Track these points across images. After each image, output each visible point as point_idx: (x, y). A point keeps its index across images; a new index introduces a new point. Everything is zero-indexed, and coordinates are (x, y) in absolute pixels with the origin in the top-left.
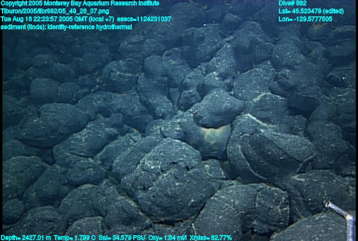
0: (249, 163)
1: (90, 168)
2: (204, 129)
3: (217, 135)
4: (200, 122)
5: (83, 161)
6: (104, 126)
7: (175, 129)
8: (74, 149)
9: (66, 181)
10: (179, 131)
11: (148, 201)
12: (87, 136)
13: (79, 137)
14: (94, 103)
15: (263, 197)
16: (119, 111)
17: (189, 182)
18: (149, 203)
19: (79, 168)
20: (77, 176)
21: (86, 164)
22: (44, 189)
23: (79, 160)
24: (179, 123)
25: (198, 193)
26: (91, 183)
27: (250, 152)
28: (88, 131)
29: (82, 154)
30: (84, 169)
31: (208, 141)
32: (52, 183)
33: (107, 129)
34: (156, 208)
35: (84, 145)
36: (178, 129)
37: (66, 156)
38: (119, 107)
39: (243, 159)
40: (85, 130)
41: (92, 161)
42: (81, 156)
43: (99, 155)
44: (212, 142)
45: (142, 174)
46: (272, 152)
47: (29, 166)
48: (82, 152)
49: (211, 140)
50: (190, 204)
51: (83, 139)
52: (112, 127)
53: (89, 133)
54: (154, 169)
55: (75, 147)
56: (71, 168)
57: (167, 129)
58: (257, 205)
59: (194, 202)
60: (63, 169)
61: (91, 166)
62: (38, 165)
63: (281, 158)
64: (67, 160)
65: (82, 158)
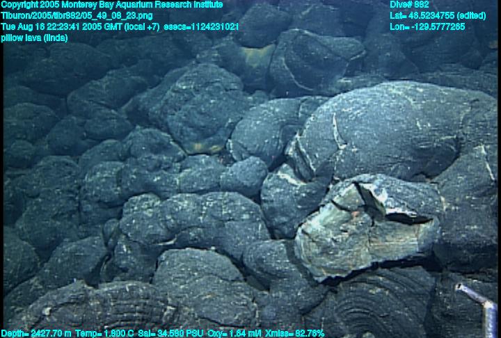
0: (293, 74)
1: (114, 119)
2: (245, 50)
3: (261, 56)
4: (240, 39)
5: (105, 111)
6: (129, 74)
7: (213, 55)
8: (93, 96)
9: (85, 134)
10: (217, 57)
11: (179, 122)
12: (108, 83)
13: (98, 83)
14: (117, 48)
15: (307, 107)
16: (148, 55)
17: (226, 101)
18: (180, 124)
19: (99, 117)
20: (97, 127)
21: (107, 114)
22: (58, 138)
23: (100, 109)
24: (217, 49)
25: (236, 113)
26: (115, 138)
27: (294, 59)
28: (110, 77)
29: (103, 102)
30: (105, 119)
31: (250, 64)
32: (67, 133)
33: (133, 77)
34: (189, 129)
35: (105, 92)
36: (216, 55)
37: (85, 105)
38: (147, 51)
39: (287, 71)
40: (106, 77)
41: (116, 113)
42: (102, 105)
43: (124, 108)
44: (255, 65)
45: (172, 97)
46: (315, 52)
47: (38, 114)
48: (103, 100)
49: (254, 63)
50: (227, 125)
51: (104, 86)
52: (139, 75)
53: (110, 80)
54: (186, 89)
55: (93, 93)
56: (89, 119)
57: (203, 56)
58: (300, 115)
59: (231, 123)
60: (81, 120)
61: (114, 117)
62: (49, 115)
63: (326, 57)
64: (85, 109)
65: (103, 108)
